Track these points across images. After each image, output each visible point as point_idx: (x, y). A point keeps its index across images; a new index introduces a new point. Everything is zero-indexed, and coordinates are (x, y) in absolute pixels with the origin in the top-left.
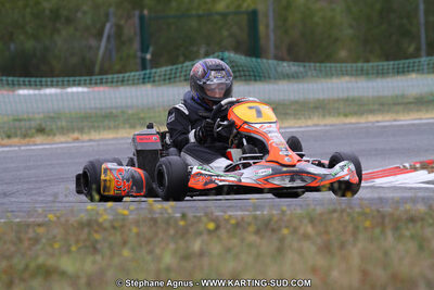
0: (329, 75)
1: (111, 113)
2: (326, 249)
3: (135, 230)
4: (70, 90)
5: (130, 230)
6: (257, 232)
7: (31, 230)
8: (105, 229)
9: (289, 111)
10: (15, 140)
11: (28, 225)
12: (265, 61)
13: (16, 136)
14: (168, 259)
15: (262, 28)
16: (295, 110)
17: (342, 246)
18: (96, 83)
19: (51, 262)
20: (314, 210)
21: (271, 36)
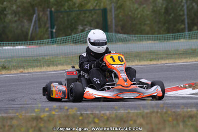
1: (37, 59)
4: (17, 47)
12: (111, 34)
15: (109, 17)
16: (126, 57)
18: (30, 45)
21: (114, 21)
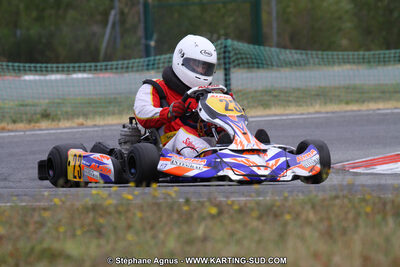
0: (331, 63)
1: (115, 98)
2: (329, 234)
3: (139, 215)
4: (75, 76)
5: (134, 214)
6: (260, 218)
7: (36, 215)
8: (110, 214)
9: (291, 99)
10: (20, 126)
11: (34, 209)
12: (267, 48)
13: (22, 121)
14: (171, 244)
15: (264, 16)
16: (298, 97)
17: (344, 232)
18: (101, 70)
19: (56, 246)
20: (317, 196)
21: (275, 25)
